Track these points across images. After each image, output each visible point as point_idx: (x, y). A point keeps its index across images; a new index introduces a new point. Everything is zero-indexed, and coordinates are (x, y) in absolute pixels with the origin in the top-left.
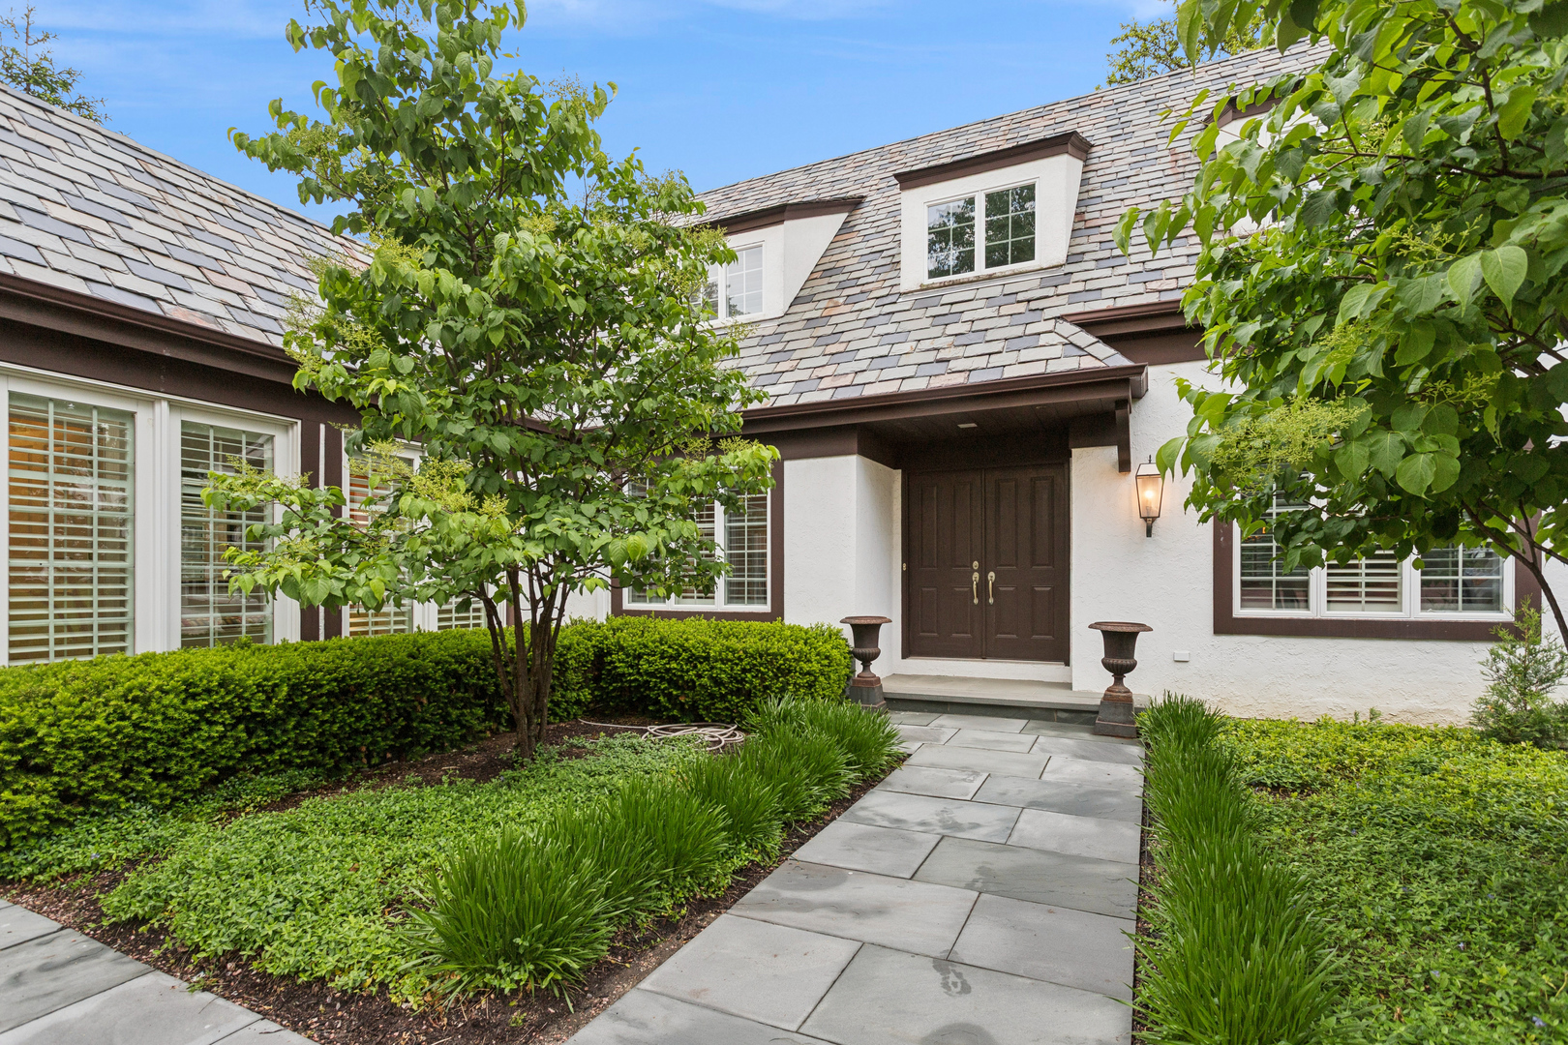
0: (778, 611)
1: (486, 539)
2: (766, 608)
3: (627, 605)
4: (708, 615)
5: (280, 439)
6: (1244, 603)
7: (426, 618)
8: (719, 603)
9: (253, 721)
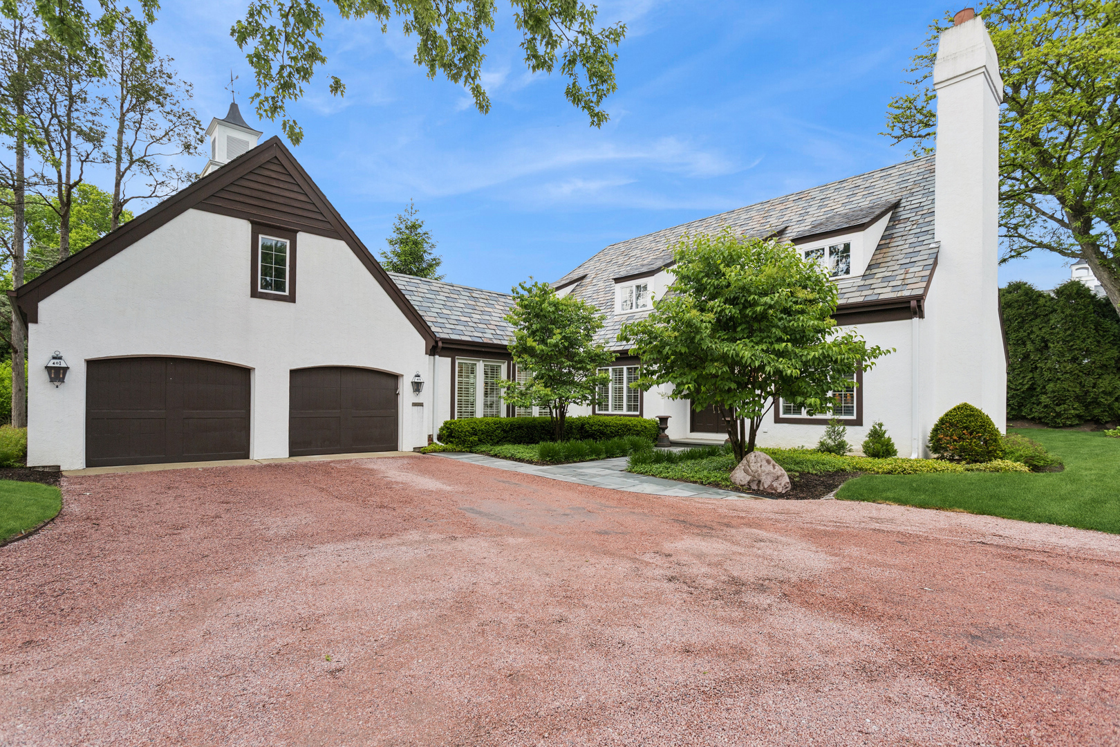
0: (641, 414)
1: (547, 395)
2: (638, 413)
3: (597, 412)
4: (620, 415)
5: (502, 366)
6: (784, 413)
7: (536, 412)
8: (625, 412)
9: (503, 430)
